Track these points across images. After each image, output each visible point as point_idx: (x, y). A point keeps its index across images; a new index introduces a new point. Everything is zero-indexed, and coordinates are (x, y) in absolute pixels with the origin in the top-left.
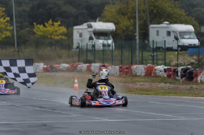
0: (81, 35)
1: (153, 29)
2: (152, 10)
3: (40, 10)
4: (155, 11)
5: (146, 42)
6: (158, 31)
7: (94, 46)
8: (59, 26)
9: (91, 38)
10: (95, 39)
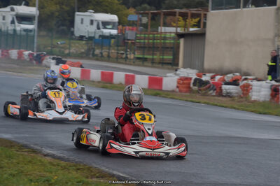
0: (4, 18)
1: (79, 16)
5: (72, 29)
6: (82, 20)
7: (15, 30)
10: (16, 23)
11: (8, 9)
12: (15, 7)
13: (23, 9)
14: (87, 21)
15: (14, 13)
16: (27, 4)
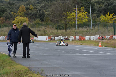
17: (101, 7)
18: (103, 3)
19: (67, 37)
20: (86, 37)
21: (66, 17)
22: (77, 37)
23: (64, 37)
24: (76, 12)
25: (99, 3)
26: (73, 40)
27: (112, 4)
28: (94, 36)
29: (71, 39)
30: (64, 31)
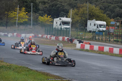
0: (57, 23)
1: (89, 22)
2: (90, 14)
3: (54, 7)
4: (91, 14)
5: (86, 28)
6: (91, 24)
7: (61, 28)
8: (50, 18)
9: (60, 25)
10: (62, 25)
11: (58, 19)
12: (61, 18)
13: (65, 19)
14: (93, 24)
15: (61, 21)
16: (67, 17)
17: (46, 7)
18: (49, 3)
19: (6, 33)
20: (22, 35)
21: (8, 15)
22: (15, 34)
23: (4, 33)
24: (17, 12)
25: (44, 3)
26: (11, 36)
27: (56, 5)
28: (28, 35)
29: (9, 35)
30: (5, 28)
